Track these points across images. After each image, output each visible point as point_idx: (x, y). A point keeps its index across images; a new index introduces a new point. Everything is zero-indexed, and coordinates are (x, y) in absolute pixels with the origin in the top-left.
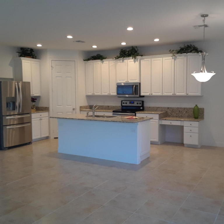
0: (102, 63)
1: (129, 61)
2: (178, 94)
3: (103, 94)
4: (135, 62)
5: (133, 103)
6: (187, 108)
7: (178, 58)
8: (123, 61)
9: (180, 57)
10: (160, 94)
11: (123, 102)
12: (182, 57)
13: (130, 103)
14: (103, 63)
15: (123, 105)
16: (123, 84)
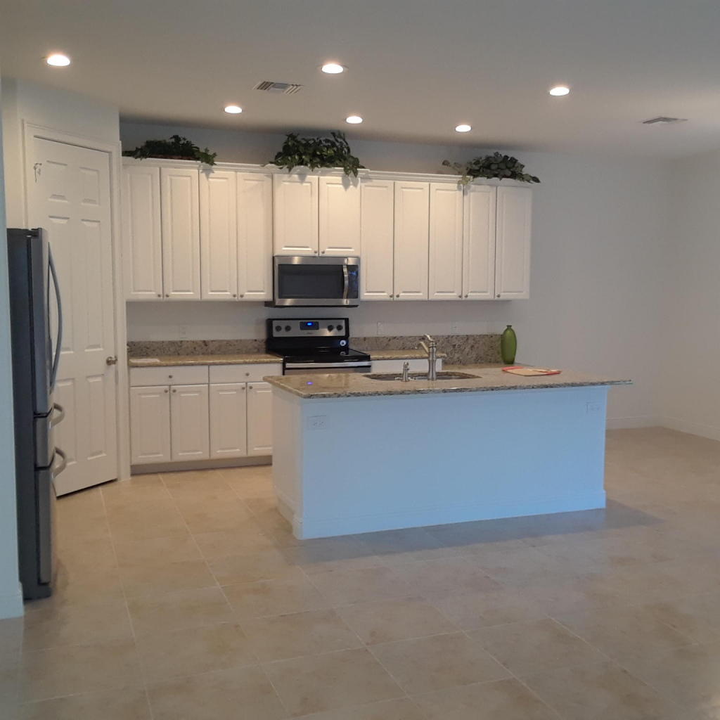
0: (203, 175)
1: (325, 179)
2: (472, 296)
3: (210, 295)
4: (346, 185)
5: (316, 326)
6: (473, 336)
7: (474, 191)
8: (302, 177)
9: (479, 188)
10: (421, 296)
11: (275, 324)
12: (483, 186)
13: (304, 326)
14: (211, 175)
15: (276, 334)
16: (296, 261)
